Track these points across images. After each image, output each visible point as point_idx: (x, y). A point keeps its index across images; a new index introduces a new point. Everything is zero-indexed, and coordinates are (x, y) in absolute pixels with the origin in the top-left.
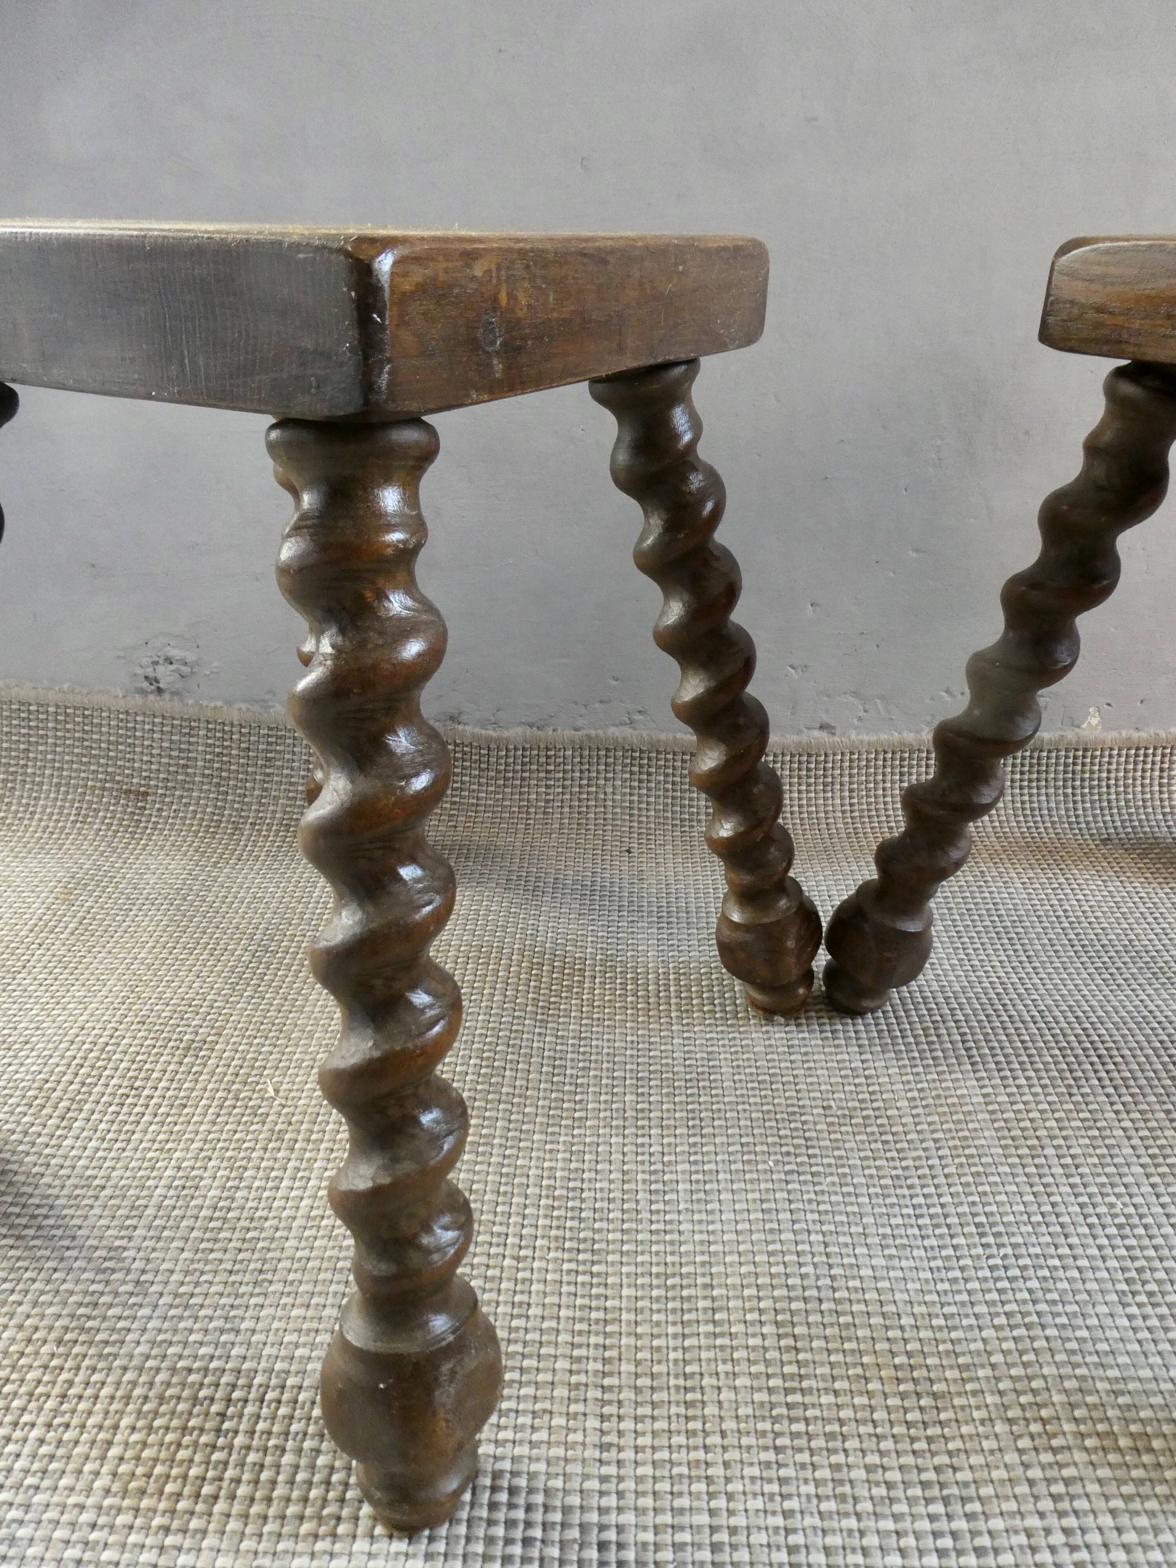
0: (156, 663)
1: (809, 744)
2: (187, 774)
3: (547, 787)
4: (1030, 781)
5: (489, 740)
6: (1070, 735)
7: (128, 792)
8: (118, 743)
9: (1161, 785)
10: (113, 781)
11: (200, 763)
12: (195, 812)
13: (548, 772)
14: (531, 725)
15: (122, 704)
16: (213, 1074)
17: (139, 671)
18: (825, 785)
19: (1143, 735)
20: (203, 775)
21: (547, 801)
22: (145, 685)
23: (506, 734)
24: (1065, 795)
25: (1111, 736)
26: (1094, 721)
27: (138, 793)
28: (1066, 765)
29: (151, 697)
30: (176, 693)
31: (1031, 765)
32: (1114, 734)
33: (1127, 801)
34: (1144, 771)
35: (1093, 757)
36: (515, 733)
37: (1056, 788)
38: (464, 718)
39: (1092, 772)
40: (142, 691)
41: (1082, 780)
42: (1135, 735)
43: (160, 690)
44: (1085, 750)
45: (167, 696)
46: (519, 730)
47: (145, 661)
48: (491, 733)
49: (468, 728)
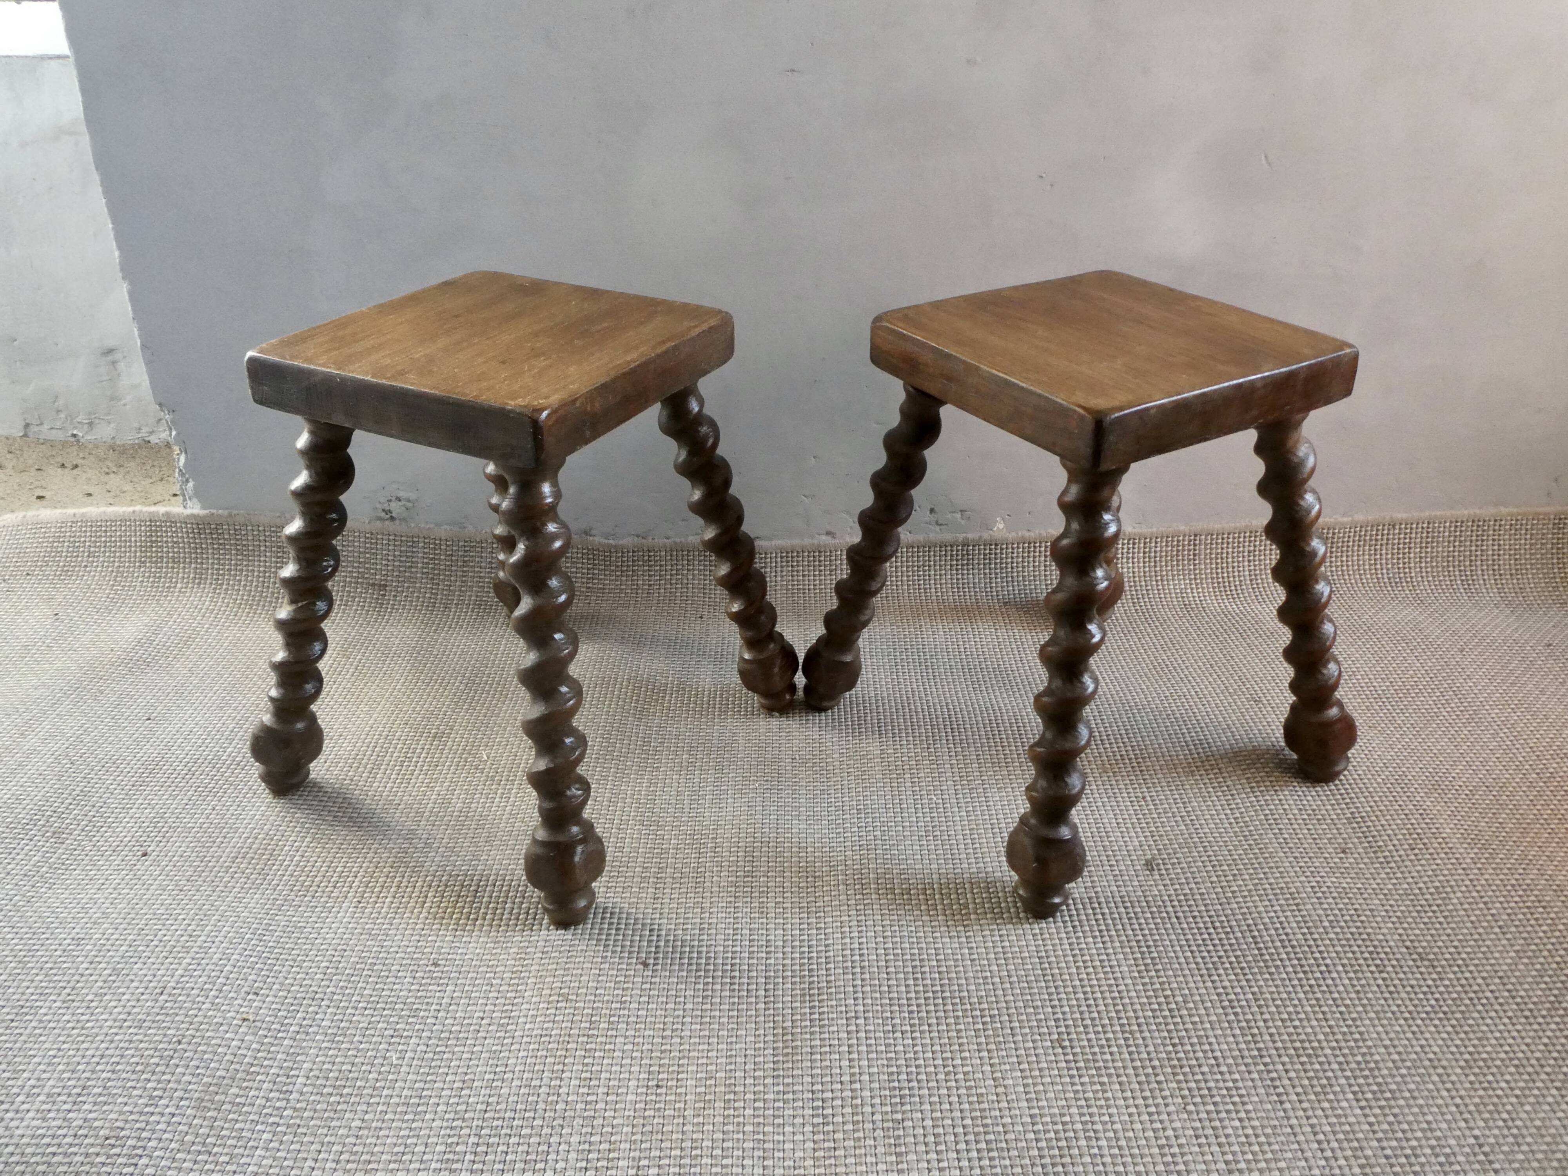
0: (390, 501)
1: (819, 545)
2: (411, 572)
3: (650, 576)
4: (963, 565)
5: (610, 546)
6: (986, 536)
7: (373, 585)
8: (365, 553)
9: (1045, 566)
10: (363, 577)
11: (420, 565)
12: (418, 597)
13: (650, 566)
14: (638, 536)
15: (368, 528)
16: (451, 749)
17: (379, 506)
18: (831, 571)
19: (1032, 534)
20: (423, 573)
21: (650, 585)
22: (383, 514)
23: (621, 542)
24: (985, 574)
25: (1011, 536)
26: (1001, 526)
27: (380, 585)
28: (985, 555)
29: (387, 523)
30: (404, 520)
31: (963, 555)
32: (1014, 534)
33: (1024, 577)
34: (1034, 557)
35: (1002, 549)
36: (627, 541)
37: (979, 569)
38: (593, 532)
39: (1002, 559)
40: (380, 519)
41: (996, 564)
42: (1027, 534)
43: (392, 518)
44: (996, 545)
45: (397, 522)
46: (630, 539)
47: (383, 500)
48: (611, 542)
49: (597, 539)
